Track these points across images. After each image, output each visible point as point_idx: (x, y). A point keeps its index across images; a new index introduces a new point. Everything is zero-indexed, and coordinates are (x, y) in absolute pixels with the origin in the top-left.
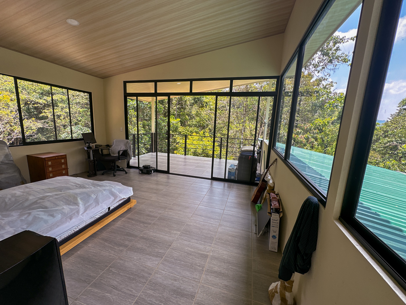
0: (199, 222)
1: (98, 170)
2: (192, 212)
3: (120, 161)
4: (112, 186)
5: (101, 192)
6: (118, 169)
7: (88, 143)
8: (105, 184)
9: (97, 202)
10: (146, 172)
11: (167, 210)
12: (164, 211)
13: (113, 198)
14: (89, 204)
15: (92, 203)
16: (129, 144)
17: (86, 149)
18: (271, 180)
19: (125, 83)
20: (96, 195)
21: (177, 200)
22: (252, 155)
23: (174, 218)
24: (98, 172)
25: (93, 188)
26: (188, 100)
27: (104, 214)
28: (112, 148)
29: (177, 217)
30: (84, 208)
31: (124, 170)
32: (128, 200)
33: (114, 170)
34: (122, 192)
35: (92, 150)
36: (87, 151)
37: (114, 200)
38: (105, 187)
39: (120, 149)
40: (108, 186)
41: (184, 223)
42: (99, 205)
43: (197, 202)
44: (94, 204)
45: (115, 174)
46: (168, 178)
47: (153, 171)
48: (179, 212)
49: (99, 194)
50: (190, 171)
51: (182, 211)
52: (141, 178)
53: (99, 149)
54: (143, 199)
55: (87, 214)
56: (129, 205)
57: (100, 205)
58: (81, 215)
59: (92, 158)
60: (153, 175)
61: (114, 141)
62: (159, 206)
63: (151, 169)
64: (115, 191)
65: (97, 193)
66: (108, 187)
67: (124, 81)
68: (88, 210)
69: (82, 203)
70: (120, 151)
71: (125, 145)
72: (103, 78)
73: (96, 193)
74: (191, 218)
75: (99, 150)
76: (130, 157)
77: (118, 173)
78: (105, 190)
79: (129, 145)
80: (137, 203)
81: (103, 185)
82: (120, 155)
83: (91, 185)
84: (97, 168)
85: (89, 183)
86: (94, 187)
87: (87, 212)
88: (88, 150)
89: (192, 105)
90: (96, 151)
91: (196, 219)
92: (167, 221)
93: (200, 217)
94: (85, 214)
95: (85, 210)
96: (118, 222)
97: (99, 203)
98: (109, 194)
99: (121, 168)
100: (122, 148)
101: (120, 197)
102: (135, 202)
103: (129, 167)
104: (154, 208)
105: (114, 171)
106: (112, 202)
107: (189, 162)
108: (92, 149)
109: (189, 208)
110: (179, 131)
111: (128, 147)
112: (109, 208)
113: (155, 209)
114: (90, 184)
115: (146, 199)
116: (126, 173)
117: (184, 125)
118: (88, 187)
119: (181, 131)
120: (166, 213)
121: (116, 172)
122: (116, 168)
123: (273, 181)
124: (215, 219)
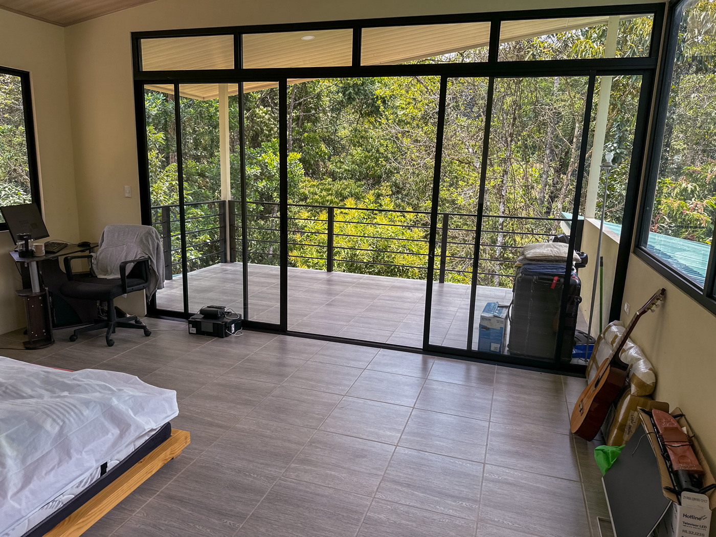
0: (406, 509)
1: (55, 326)
2: (379, 473)
3: (126, 295)
4: (110, 389)
5: (75, 413)
6: (121, 320)
7: (21, 238)
8: (86, 381)
9: (64, 447)
10: (211, 330)
11: (293, 465)
12: (283, 471)
13: (117, 432)
14: (38, 455)
15: (47, 454)
16: (153, 241)
17: (16, 257)
18: (641, 362)
19: (137, 38)
20: (58, 424)
21: (323, 428)
22: (562, 272)
23: (322, 496)
24: (57, 333)
25: (47, 398)
26: (325, 92)
27: (87, 486)
28: (100, 254)
29: (331, 491)
30: (23, 472)
31: (138, 325)
32: (164, 434)
33: (107, 326)
34: (143, 409)
35: (37, 263)
36: (19, 264)
37: (121, 436)
38: (86, 391)
39: (126, 256)
40: (98, 388)
41: (356, 512)
42: (70, 457)
43: (388, 433)
44: (54, 457)
45: (112, 336)
46: (283, 349)
47: (233, 325)
48: (333, 473)
49: (69, 420)
50: (351, 323)
51: (342, 467)
52: (197, 349)
53: (58, 257)
54: (211, 424)
55: (33, 493)
56: (168, 451)
57: (75, 456)
58: (11, 497)
59: (36, 288)
60: (233, 340)
61: (106, 229)
62: (264, 449)
63: (228, 319)
64: (122, 407)
65: (62, 417)
66: (97, 391)
67: (132, 33)
68: (35, 478)
69: (15, 453)
70: (126, 263)
71: (143, 242)
72: (64, 25)
73: (59, 417)
74: (379, 495)
75: (57, 261)
76: (157, 281)
77: (121, 334)
78: (87, 403)
79: (153, 244)
80: (192, 439)
81: (79, 385)
82: (127, 274)
83: (40, 387)
84: (53, 317)
85: (32, 379)
86: (52, 391)
87: (31, 486)
88: (22, 263)
89: (338, 108)
90: (48, 266)
91: (397, 499)
92: (298, 506)
93: (405, 489)
94: (26, 492)
95: (27, 480)
96: (134, 511)
97: (72, 451)
98: (102, 419)
99: (128, 316)
100: (133, 252)
101: (138, 427)
102: (186, 438)
103: (154, 311)
104: (251, 459)
105: (109, 329)
106: (115, 444)
107: (345, 295)
108: (37, 259)
109: (365, 456)
110: (302, 191)
111: (151, 249)
112: (104, 467)
113: (253, 461)
114: (38, 382)
115: (221, 427)
116: (147, 334)
117: (313, 173)
118: (29, 391)
119: (307, 192)
120: (293, 475)
121: (114, 332)
122: (115, 319)
123: (650, 366)
124: (458, 498)
